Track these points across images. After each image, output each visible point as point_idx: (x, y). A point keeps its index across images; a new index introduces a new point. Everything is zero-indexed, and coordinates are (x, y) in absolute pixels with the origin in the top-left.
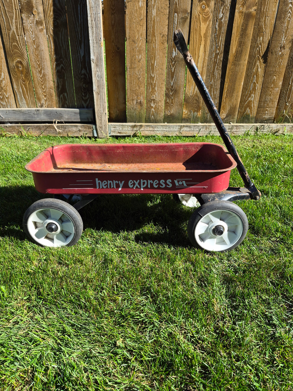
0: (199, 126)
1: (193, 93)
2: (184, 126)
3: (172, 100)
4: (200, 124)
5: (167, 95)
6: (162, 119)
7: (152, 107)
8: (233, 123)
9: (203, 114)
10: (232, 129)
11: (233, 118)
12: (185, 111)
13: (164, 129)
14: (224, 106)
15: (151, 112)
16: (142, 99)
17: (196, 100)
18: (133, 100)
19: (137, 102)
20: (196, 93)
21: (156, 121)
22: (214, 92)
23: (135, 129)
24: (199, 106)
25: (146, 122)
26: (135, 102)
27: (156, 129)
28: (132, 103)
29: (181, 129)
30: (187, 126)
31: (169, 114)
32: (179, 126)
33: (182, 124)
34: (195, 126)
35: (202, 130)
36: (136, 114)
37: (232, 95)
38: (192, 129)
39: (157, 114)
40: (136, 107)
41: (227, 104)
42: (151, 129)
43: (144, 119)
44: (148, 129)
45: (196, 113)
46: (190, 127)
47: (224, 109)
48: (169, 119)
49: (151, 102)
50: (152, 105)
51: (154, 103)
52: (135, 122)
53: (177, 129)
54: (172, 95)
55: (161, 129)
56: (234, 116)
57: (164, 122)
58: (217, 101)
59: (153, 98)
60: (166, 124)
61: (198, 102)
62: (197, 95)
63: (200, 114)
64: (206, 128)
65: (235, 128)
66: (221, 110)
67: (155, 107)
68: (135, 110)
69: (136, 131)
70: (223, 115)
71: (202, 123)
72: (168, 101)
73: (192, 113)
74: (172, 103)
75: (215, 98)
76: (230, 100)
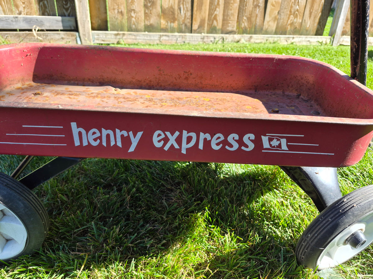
0: (176, 36)
1: (169, 5)
2: (163, 35)
3: (151, 10)
4: (176, 34)
5: (146, 6)
6: (143, 28)
7: (132, 17)
8: (204, 33)
9: (179, 25)
10: (203, 39)
11: (204, 29)
12: (163, 22)
13: (146, 38)
14: (195, 19)
15: (132, 22)
16: (123, 9)
17: (172, 12)
18: (114, 9)
19: (118, 12)
20: (171, 6)
21: (137, 30)
22: (186, 5)
23: (118, 37)
24: (174, 17)
25: (128, 31)
26: (116, 11)
27: (138, 38)
28: (113, 12)
29: (160, 38)
30: (166, 35)
31: (149, 24)
32: (159, 35)
33: (162, 34)
34: (172, 35)
35: (179, 39)
36: (118, 23)
37: (201, 9)
38: (171, 38)
39: (138, 23)
40: (118, 16)
41: (198, 17)
42: (133, 37)
43: (126, 29)
44: (131, 37)
45: (172, 24)
46: (168, 36)
47: (196, 21)
48: (150, 28)
49: (131, 12)
50: (133, 14)
51: (134, 13)
52: (117, 31)
53: (157, 38)
54: (150, 6)
55: (143, 37)
56: (204, 27)
57: (145, 31)
58: (189, 14)
59: (132, 8)
60: (147, 33)
61: (173, 13)
62: (172, 7)
63: (175, 25)
64: (182, 38)
65: (206, 38)
66: (194, 22)
67: (136, 17)
68: (117, 19)
69: (120, 39)
70: (195, 27)
71: (178, 32)
72: (147, 11)
73: (169, 24)
74: (151, 13)
75: (188, 11)
76: (200, 13)
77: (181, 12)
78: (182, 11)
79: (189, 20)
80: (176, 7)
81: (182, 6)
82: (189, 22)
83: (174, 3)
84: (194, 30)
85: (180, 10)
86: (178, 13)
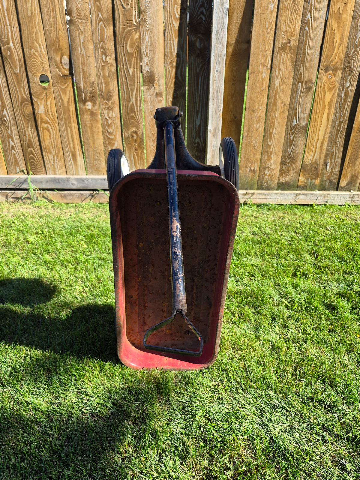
0: (316, 194)
1: (312, 160)
2: (300, 194)
3: (289, 167)
4: (317, 192)
5: (283, 163)
6: (275, 187)
7: (266, 175)
8: (354, 190)
9: (322, 181)
10: (353, 197)
11: (354, 186)
12: (302, 179)
13: (278, 197)
14: (345, 174)
15: (265, 180)
16: (256, 167)
17: (315, 168)
18: (246, 168)
19: (250, 170)
20: (315, 161)
21: (268, 189)
22: (335, 160)
23: (246, 197)
24: (317, 173)
25: (258, 189)
26: (248, 170)
27: (268, 197)
28: (244, 171)
29: (296, 197)
30: (303, 194)
31: (283, 182)
32: (294, 194)
33: (298, 192)
34: (312, 194)
35: (319, 198)
36: (248, 182)
37: (355, 163)
38: (309, 197)
39: (271, 181)
40: (249, 174)
41: (349, 172)
42: (264, 197)
43: (256, 187)
44: (260, 196)
45: (313, 181)
46: (306, 195)
47: (345, 177)
48: (283, 186)
49: (265, 169)
50: (266, 172)
51: (269, 170)
52: (247, 189)
53: (292, 197)
54: (289, 163)
55: (275, 197)
56: (356, 184)
57: (277, 190)
58: (337, 169)
59: (267, 166)
60: (280, 191)
61: (317, 169)
62: (316, 163)
63: (318, 181)
64: (325, 197)
65: (356, 196)
66: (342, 178)
67: (269, 174)
68: (248, 177)
69: (247, 199)
70: (343, 183)
71: (319, 190)
72: (284, 168)
73: (309, 181)
74: (288, 170)
75: (336, 166)
76: (353, 168)
77: (326, 168)
78: (328, 167)
79: (336, 176)
80: (322, 162)
81: (329, 161)
82: (335, 178)
83: (320, 158)
84: (341, 187)
85: (326, 165)
86: (323, 168)
